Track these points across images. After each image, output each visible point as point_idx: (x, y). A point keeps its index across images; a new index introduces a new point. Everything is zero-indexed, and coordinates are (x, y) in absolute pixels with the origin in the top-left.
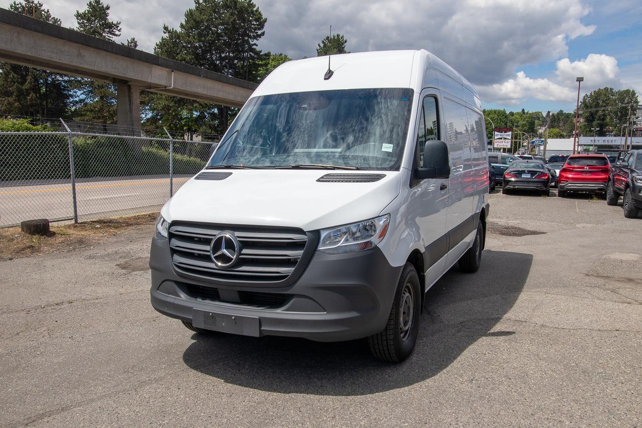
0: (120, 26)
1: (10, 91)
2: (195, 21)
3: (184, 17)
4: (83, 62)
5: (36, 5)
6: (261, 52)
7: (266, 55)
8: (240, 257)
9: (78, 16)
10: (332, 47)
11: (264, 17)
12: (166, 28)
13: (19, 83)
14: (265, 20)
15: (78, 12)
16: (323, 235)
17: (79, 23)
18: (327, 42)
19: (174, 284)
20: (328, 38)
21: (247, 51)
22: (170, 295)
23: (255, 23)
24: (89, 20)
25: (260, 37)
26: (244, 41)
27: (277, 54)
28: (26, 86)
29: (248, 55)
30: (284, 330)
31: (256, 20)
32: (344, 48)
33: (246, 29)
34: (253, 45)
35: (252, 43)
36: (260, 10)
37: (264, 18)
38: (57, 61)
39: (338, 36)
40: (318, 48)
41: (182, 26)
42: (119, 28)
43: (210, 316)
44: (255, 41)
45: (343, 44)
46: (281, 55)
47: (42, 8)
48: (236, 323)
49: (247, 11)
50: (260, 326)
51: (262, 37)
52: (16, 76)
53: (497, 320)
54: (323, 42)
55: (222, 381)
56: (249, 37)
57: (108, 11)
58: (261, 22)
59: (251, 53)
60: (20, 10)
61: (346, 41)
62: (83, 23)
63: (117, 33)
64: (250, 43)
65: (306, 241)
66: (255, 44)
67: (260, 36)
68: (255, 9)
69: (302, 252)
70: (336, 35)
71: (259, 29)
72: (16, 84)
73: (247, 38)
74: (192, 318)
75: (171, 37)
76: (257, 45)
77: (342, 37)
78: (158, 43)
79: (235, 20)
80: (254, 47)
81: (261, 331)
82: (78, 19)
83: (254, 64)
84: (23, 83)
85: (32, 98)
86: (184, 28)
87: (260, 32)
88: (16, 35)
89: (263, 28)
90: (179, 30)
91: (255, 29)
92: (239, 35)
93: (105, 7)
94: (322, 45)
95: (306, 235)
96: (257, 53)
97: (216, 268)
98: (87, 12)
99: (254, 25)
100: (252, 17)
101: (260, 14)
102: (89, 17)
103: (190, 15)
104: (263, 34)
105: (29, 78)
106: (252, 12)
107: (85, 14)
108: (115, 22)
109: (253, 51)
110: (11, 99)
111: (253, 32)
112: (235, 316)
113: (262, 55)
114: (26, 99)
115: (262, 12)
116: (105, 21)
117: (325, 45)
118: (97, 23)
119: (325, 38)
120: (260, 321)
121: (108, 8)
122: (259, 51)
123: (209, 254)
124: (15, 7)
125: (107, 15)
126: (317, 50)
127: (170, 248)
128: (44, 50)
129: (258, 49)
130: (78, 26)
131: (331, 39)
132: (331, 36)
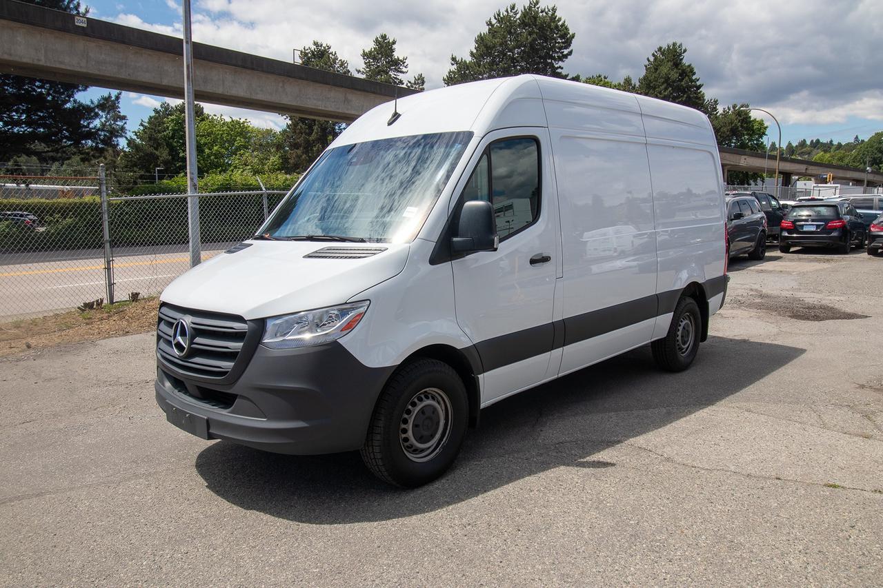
0: (407, 62)
1: (298, 143)
2: (486, 46)
3: (474, 44)
4: (350, 107)
5: (324, 48)
8: (191, 346)
9: (365, 55)
10: (665, 61)
11: (571, 32)
12: (454, 59)
13: (306, 134)
14: (573, 36)
15: (364, 51)
16: (270, 324)
17: (365, 63)
18: (658, 54)
20: (660, 49)
23: (560, 41)
24: (374, 58)
25: (567, 58)
26: (546, 64)
27: (595, 76)
28: (313, 137)
31: (562, 37)
32: (682, 59)
33: (549, 50)
34: (557, 68)
35: (556, 66)
36: (566, 24)
37: (571, 34)
38: (323, 109)
39: (674, 44)
40: (647, 63)
41: (472, 54)
42: (405, 64)
43: (174, 411)
44: (560, 64)
45: (680, 55)
46: (600, 76)
47: (331, 51)
49: (549, 26)
50: (208, 428)
51: (569, 57)
52: (303, 126)
53: (610, 444)
54: (653, 55)
56: (553, 58)
57: (394, 46)
58: (567, 39)
60: (309, 55)
61: (685, 51)
62: (369, 62)
63: (404, 70)
64: (554, 66)
65: (246, 332)
66: (560, 67)
67: (566, 56)
68: (560, 23)
69: (241, 344)
70: (671, 44)
71: (566, 48)
72: (304, 135)
73: (550, 61)
75: (459, 69)
76: (562, 68)
78: (445, 77)
79: (535, 40)
80: (559, 70)
81: (209, 433)
82: (364, 59)
84: (310, 134)
85: (318, 150)
86: (474, 56)
87: (566, 52)
88: (281, 85)
89: (570, 46)
90: (468, 59)
91: (560, 48)
92: (540, 57)
93: (391, 41)
94: (652, 59)
95: (248, 324)
97: (175, 356)
98: (373, 50)
99: (559, 43)
100: (556, 34)
101: (567, 29)
102: (374, 55)
103: (481, 40)
104: (570, 53)
105: (315, 127)
106: (557, 27)
107: (371, 52)
108: (401, 58)
109: (558, 75)
110: (299, 152)
111: (557, 53)
112: (190, 413)
114: (312, 150)
115: (569, 27)
116: (392, 58)
117: (656, 58)
118: (383, 61)
119: (657, 50)
121: (394, 43)
122: (565, 75)
124: (305, 53)
125: (392, 51)
126: (646, 66)
128: (310, 98)
129: (563, 72)
130: (364, 66)
131: (664, 50)
132: (665, 46)
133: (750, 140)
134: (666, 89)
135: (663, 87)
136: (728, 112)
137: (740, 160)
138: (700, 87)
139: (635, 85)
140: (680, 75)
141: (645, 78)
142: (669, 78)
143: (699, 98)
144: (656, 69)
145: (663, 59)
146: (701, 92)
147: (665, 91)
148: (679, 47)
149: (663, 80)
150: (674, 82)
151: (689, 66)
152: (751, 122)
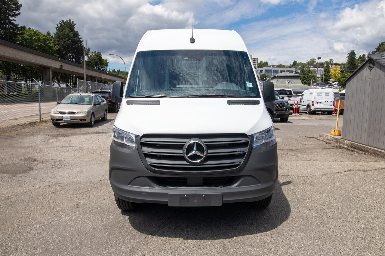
6: (18, 25)
7: (22, 27)
8: (208, 155)
14: (21, 5)
16: (255, 137)
19: (147, 178)
20: (63, 21)
21: (7, 24)
22: (143, 187)
23: (13, 6)
25: (17, 16)
26: (5, 17)
29: (8, 26)
30: (238, 199)
31: (14, 4)
32: (74, 28)
33: (6, 9)
34: (12, 20)
37: (20, 4)
39: (70, 20)
40: (57, 26)
43: (185, 197)
44: (13, 18)
45: (73, 26)
48: (205, 199)
50: (222, 198)
51: (19, 16)
54: (60, 23)
55: (182, 239)
56: (9, 15)
58: (18, 6)
59: (11, 26)
61: (75, 25)
64: (9, 19)
65: (249, 142)
66: (14, 20)
67: (17, 15)
69: (248, 148)
70: (68, 20)
71: (16, 11)
73: (7, 15)
74: (168, 200)
76: (15, 21)
77: (73, 22)
80: (13, 21)
81: (223, 201)
83: (14, 32)
87: (17, 12)
89: (19, 10)
91: (13, 10)
94: (59, 25)
95: (249, 138)
96: (16, 26)
97: (188, 164)
100: (10, 2)
104: (19, 14)
109: (13, 24)
111: (12, 12)
112: (204, 195)
113: (19, 28)
117: (61, 25)
119: (61, 21)
120: (223, 195)
122: (17, 25)
123: (183, 155)
126: (56, 28)
127: (144, 153)
129: (16, 23)
131: (65, 22)
132: (65, 20)
133: (102, 67)
134: (68, 40)
135: (66, 39)
136: (93, 55)
137: (102, 75)
138: (82, 42)
139: (52, 36)
140: (74, 35)
141: (57, 33)
142: (69, 36)
143: (82, 47)
144: (62, 30)
145: (65, 27)
146: (82, 44)
147: (67, 41)
148: (72, 22)
149: (66, 36)
150: (71, 37)
151: (77, 32)
152: (102, 60)
